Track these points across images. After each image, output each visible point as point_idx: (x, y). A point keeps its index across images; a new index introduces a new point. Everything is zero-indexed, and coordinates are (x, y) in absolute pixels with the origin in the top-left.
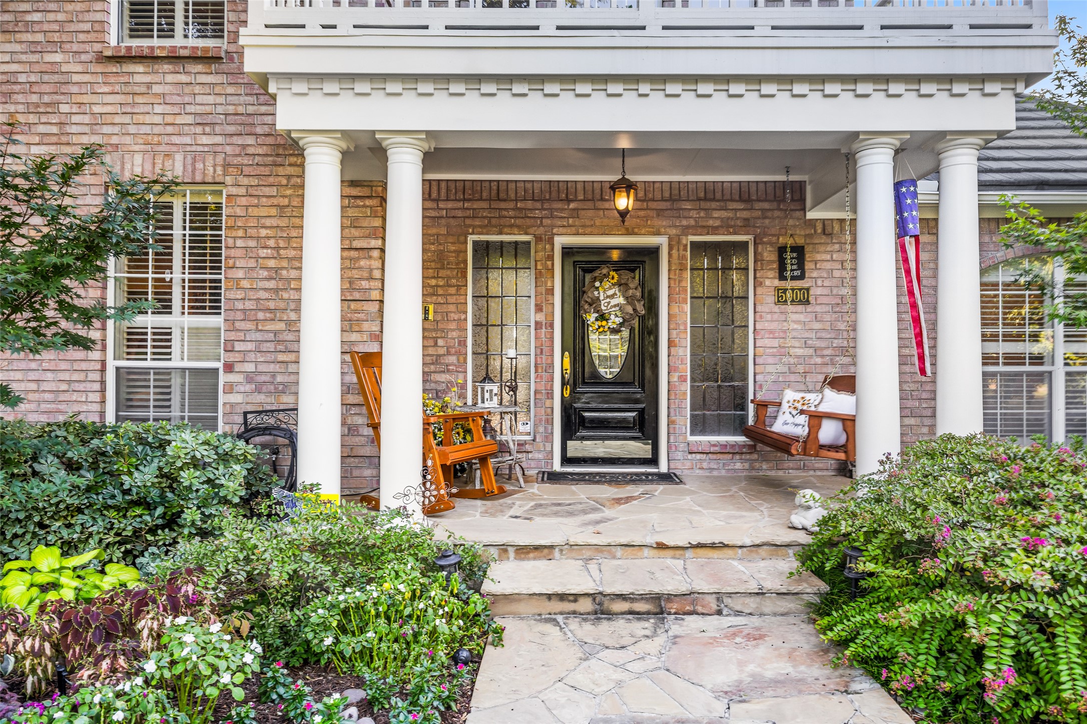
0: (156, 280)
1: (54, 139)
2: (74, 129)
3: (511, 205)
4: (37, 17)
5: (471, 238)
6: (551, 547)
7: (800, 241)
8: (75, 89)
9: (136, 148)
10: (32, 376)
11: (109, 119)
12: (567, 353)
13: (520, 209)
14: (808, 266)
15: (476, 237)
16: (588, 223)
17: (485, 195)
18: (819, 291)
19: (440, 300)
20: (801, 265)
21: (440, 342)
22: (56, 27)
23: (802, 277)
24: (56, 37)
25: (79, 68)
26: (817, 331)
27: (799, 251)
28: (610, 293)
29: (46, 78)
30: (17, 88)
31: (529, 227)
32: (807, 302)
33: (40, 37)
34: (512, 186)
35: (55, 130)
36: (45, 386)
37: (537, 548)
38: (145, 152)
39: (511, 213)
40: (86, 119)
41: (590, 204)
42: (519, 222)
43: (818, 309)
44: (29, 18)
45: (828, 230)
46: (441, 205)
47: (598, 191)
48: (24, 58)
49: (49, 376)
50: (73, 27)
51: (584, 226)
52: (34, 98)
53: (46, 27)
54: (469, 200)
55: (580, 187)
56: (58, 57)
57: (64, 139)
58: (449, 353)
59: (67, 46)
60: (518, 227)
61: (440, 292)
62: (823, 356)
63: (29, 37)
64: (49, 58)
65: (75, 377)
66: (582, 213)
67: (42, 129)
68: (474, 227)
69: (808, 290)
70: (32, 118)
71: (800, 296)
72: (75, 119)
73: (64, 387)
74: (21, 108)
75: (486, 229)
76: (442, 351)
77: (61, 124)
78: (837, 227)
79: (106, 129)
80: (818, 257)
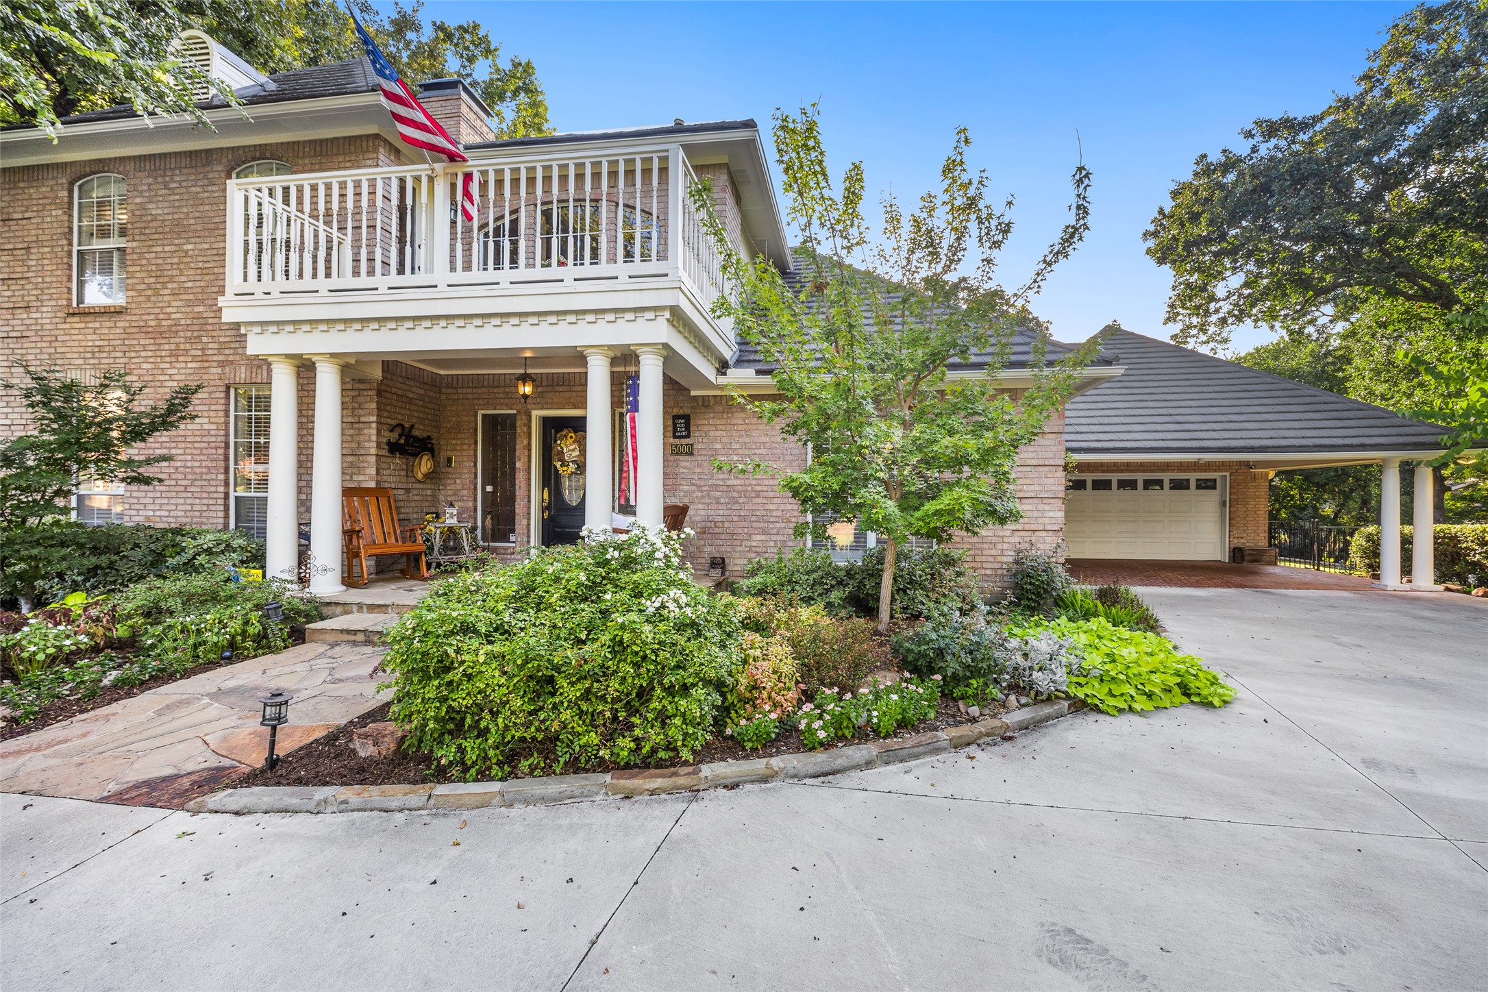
0: (255, 443)
1: (200, 359)
2: (210, 352)
3: (502, 390)
4: (190, 284)
5: (480, 412)
6: (387, 606)
7: (687, 411)
8: (210, 328)
9: (242, 362)
10: (189, 501)
11: (228, 345)
12: (546, 489)
13: (507, 393)
14: (692, 428)
15: (483, 412)
16: (550, 401)
17: (485, 383)
18: (699, 446)
19: (458, 453)
20: (688, 428)
21: (458, 481)
22: (200, 290)
23: (688, 436)
24: (200, 296)
25: (212, 315)
26: (699, 473)
27: (687, 418)
28: (571, 448)
29: (195, 321)
30: (180, 328)
31: (513, 404)
32: (691, 454)
33: (191, 297)
34: (503, 377)
35: (199, 353)
36: (195, 508)
37: (379, 606)
38: (247, 365)
39: (502, 396)
40: (216, 346)
41: (550, 388)
42: (506, 401)
43: (699, 458)
44: (186, 285)
45: (707, 403)
46: (459, 391)
47: (555, 380)
48: (183, 310)
49: (197, 501)
50: (209, 290)
51: (546, 403)
52: (189, 334)
53: (195, 291)
54: (476, 387)
55: (544, 377)
56: (201, 309)
57: (205, 358)
58: (463, 489)
59: (206, 302)
60: (506, 405)
61: (458, 448)
62: (702, 491)
63: (186, 297)
64: (197, 309)
65: (211, 502)
66: (545, 394)
67: (193, 352)
68: (479, 405)
69: (692, 445)
70: (188, 346)
71: (686, 449)
72: (211, 346)
73: (205, 508)
74: (182, 340)
75: (486, 407)
76: (459, 487)
77: (203, 349)
78: (712, 401)
79: (227, 352)
80: (699, 422)
